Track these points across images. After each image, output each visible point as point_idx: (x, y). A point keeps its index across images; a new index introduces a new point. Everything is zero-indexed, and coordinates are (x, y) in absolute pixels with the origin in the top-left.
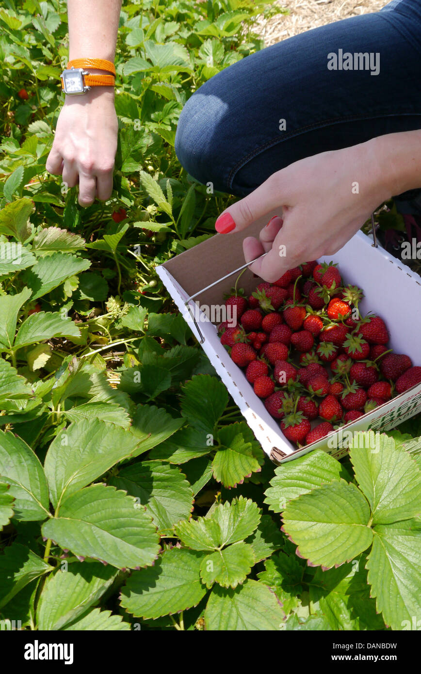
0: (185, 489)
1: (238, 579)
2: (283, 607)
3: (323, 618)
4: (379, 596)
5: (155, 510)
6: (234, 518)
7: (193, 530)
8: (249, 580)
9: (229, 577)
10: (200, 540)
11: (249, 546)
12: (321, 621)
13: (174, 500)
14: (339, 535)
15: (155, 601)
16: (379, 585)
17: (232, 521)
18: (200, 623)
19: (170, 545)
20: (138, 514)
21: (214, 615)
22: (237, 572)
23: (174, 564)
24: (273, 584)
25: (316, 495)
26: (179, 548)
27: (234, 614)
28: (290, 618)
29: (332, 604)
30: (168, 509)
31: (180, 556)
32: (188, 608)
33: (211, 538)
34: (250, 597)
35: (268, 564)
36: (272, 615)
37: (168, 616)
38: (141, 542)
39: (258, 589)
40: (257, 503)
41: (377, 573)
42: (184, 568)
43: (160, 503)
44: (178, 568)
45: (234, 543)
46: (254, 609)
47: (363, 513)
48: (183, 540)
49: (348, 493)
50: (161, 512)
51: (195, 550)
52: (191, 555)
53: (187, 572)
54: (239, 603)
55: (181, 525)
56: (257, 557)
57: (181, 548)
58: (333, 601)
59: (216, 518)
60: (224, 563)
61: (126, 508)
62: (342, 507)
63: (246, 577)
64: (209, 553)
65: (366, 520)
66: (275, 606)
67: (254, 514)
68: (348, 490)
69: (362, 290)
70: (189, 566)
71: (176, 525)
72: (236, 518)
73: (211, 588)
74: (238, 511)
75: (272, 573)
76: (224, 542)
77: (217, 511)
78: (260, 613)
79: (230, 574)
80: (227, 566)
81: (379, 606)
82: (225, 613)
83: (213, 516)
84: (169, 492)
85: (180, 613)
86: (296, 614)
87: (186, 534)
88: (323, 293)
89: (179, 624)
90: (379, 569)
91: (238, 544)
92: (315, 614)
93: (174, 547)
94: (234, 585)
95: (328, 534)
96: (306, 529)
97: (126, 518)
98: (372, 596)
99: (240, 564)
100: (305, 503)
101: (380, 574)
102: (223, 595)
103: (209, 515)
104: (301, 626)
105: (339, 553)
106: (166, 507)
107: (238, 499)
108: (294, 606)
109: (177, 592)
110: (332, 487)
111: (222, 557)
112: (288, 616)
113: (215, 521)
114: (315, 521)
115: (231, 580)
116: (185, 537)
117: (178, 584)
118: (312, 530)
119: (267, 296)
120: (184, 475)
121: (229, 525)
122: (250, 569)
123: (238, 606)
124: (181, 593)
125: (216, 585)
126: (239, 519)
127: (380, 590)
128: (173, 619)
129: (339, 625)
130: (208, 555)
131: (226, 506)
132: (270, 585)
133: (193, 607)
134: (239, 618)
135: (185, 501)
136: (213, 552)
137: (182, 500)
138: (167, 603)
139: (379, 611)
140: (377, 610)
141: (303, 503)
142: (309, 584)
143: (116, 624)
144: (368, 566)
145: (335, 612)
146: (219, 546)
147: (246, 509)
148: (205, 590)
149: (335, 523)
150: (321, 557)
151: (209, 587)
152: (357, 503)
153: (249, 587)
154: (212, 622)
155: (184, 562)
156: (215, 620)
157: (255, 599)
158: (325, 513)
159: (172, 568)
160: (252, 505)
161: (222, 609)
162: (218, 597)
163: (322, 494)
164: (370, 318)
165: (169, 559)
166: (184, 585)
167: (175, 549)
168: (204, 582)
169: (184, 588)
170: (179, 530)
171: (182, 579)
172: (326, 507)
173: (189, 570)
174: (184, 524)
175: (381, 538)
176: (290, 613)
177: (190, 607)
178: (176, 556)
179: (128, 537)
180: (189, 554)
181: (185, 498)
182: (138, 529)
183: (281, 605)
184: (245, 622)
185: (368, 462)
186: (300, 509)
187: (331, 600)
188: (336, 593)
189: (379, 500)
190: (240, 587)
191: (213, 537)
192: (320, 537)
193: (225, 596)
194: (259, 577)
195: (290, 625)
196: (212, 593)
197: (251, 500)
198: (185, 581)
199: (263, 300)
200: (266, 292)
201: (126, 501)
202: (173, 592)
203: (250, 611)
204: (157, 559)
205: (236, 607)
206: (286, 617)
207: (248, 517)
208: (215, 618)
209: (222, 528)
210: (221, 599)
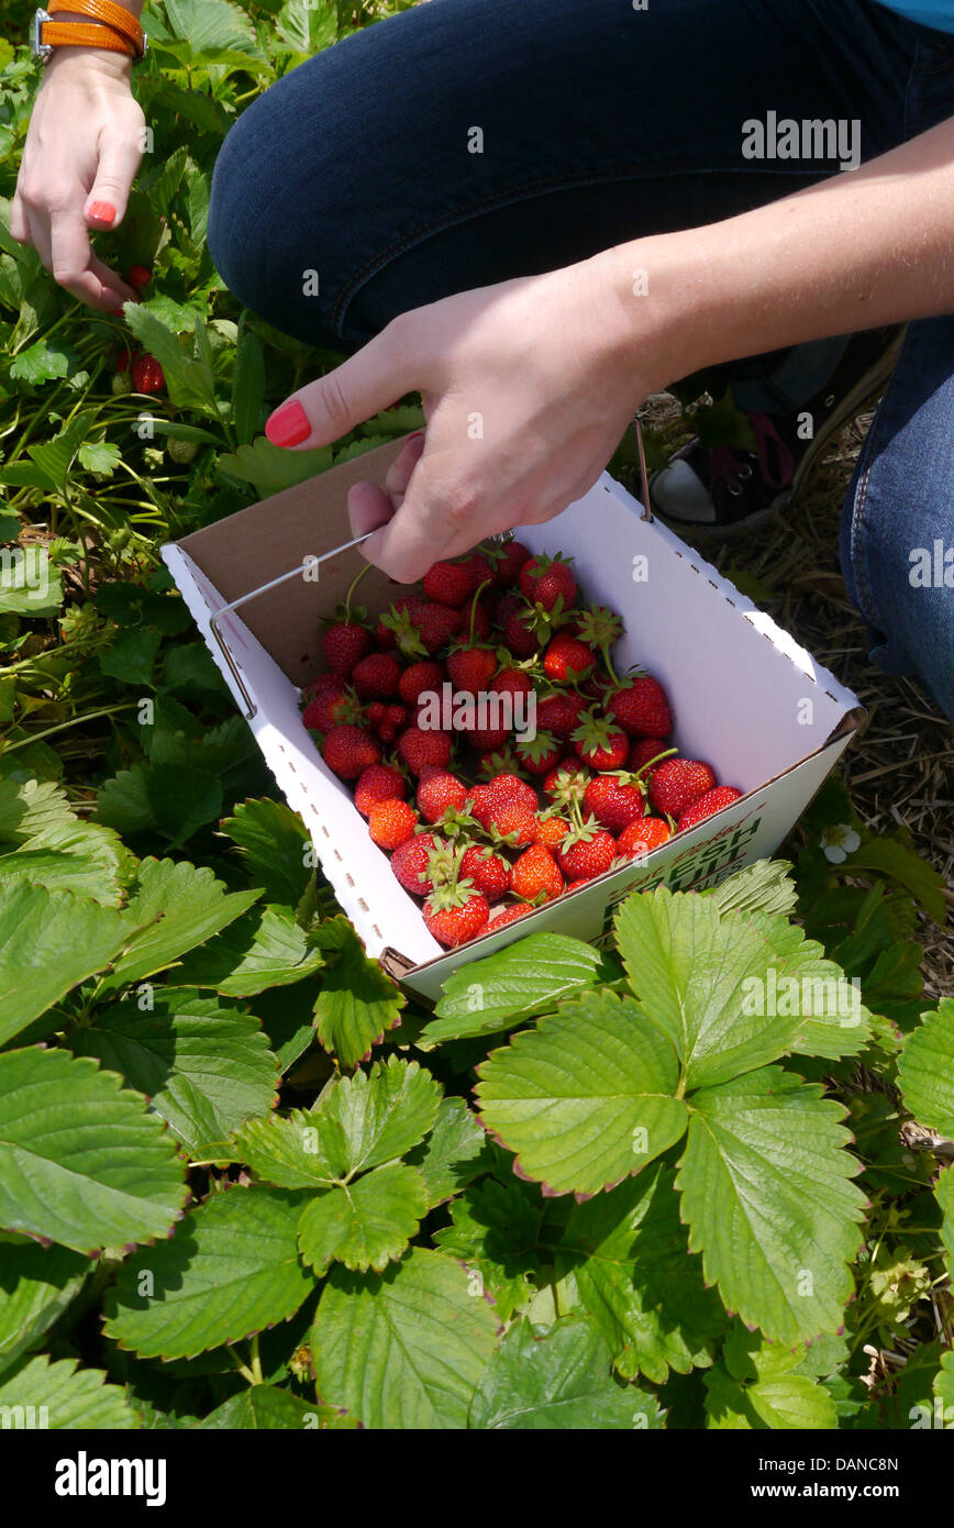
0: (259, 1054)
1: (388, 1251)
2: (495, 1305)
3: (588, 1322)
4: (708, 1247)
5: (187, 1104)
6: (378, 1108)
7: (278, 1141)
8: (415, 1249)
9: (368, 1245)
10: (295, 1164)
11: (414, 1173)
12: (584, 1331)
13: (232, 1081)
14: (611, 1120)
15: (190, 1316)
16: (707, 1223)
17: (372, 1115)
18: (300, 1358)
19: (225, 1180)
20: (128, 1114)
21: (334, 1337)
22: (387, 1233)
23: (235, 1226)
24: (471, 1254)
25: (551, 1033)
26: (246, 1186)
27: (382, 1331)
28: (513, 1328)
29: (607, 1289)
30: (218, 1104)
31: (249, 1204)
32: (270, 1324)
33: (322, 1158)
34: (418, 1288)
35: (457, 1209)
36: (470, 1325)
37: (222, 1349)
38: (141, 1182)
39: (437, 1269)
40: (431, 1070)
41: (702, 1198)
42: (259, 1232)
43: (197, 1090)
44: (245, 1233)
45: (377, 1166)
46: (429, 1316)
47: (663, 1065)
48: (254, 1168)
49: (622, 1020)
50: (200, 1108)
51: (286, 1189)
52: (276, 1202)
53: (268, 1240)
54: (392, 1304)
55: (250, 1132)
56: (433, 1196)
57: (250, 1185)
58: (610, 1281)
59: (336, 1110)
60: (354, 1215)
61: (98, 1101)
62: (613, 1056)
63: (407, 1243)
64: (319, 1192)
65: (672, 1081)
66: (477, 1304)
67: (423, 1096)
68: (622, 1014)
69: (622, 618)
70: (271, 1227)
71: (237, 1131)
72: (382, 1107)
73: (324, 1274)
74: (387, 1091)
75: (468, 1230)
76: (355, 1165)
77: (336, 1093)
78: (443, 1324)
79: (371, 1239)
80: (362, 1221)
81: (710, 1270)
82: (360, 1330)
83: (326, 1107)
84: (220, 1062)
85: (252, 1339)
86: (527, 1319)
87: (263, 1151)
88: (536, 621)
89: (249, 1365)
90: (706, 1187)
91: (387, 1169)
92: (571, 1315)
93: (234, 1184)
94: (381, 1264)
95: (585, 1122)
96: (534, 1118)
97: (100, 1127)
98: (694, 1250)
99: (392, 1215)
100: (527, 1056)
101: (707, 1199)
102: (354, 1289)
103: (318, 1105)
104: (540, 1345)
105: (612, 1158)
106: (212, 1099)
107: (386, 1062)
108: (521, 1300)
109: (244, 1291)
110: (583, 1009)
111: (350, 1200)
112: (508, 1324)
113: (333, 1117)
114: (553, 1095)
115: (373, 1252)
116: (260, 1160)
117: (246, 1271)
118: (549, 1116)
119: (413, 624)
120: (258, 1019)
121: (366, 1125)
122: (418, 1223)
123: (390, 1311)
124: (253, 1293)
125: (336, 1267)
126: (390, 1110)
127: (710, 1236)
128: (235, 1355)
129: (625, 1336)
130: (317, 1199)
131: (357, 1082)
132: (465, 1258)
133: (285, 1320)
134: (394, 1340)
135: (259, 1081)
136: (329, 1190)
137: (251, 1080)
138: (221, 1318)
139: (709, 1282)
140: (706, 1280)
141: (520, 1056)
142: (553, 1248)
143: (90, 1391)
144: (680, 1183)
145: (615, 1306)
146: (343, 1176)
147: (404, 1085)
148: (310, 1280)
149: (600, 1095)
150: (573, 1173)
151: (320, 1272)
152: (647, 1044)
153: (417, 1265)
154: (328, 1355)
155: (260, 1219)
156: (337, 1349)
157: (431, 1293)
158: (575, 1075)
159: (230, 1236)
160: (419, 1075)
161: (353, 1320)
162: (344, 1294)
163: (563, 1028)
164: (633, 679)
165: (221, 1214)
166: (260, 1273)
167: (236, 1189)
168: (307, 1263)
169: (260, 1278)
170: (245, 1143)
171: (256, 1259)
172: (575, 1059)
173: (272, 1237)
174: (257, 1128)
175: (707, 1120)
176: (512, 1319)
177: (276, 1322)
178: (239, 1204)
179: (107, 1171)
180: (269, 1199)
181: (259, 1074)
182: (131, 1149)
183: (491, 1301)
184: (407, 1347)
185: (662, 953)
186: (515, 1072)
187: (604, 1279)
188: (617, 1263)
189: (696, 1035)
190: (394, 1268)
191: (327, 1156)
192: (569, 1131)
193: (359, 1292)
194: (436, 1241)
195: (513, 1343)
196: (329, 1286)
197: (417, 1064)
198: (261, 1263)
199: (405, 633)
200: (411, 615)
201: (99, 1083)
202: (233, 1293)
203: (419, 1321)
204: (180, 1219)
205: (385, 1314)
206: (502, 1329)
207: (409, 1102)
208: (335, 1345)
209: (348, 1131)
210: (348, 1300)
